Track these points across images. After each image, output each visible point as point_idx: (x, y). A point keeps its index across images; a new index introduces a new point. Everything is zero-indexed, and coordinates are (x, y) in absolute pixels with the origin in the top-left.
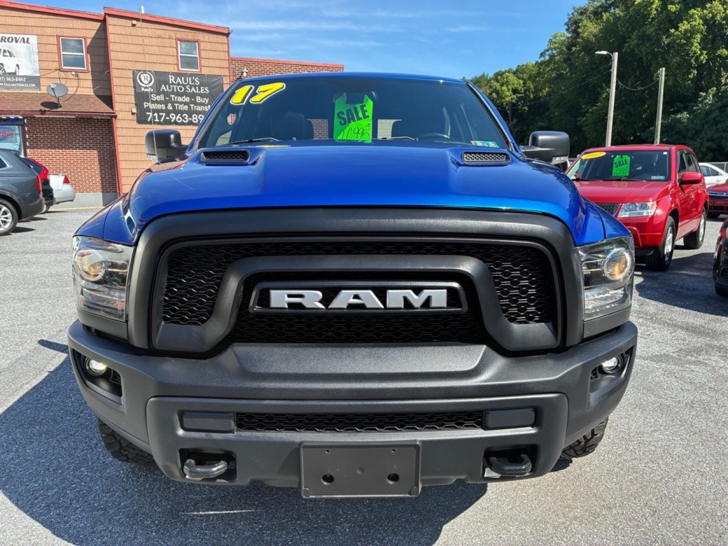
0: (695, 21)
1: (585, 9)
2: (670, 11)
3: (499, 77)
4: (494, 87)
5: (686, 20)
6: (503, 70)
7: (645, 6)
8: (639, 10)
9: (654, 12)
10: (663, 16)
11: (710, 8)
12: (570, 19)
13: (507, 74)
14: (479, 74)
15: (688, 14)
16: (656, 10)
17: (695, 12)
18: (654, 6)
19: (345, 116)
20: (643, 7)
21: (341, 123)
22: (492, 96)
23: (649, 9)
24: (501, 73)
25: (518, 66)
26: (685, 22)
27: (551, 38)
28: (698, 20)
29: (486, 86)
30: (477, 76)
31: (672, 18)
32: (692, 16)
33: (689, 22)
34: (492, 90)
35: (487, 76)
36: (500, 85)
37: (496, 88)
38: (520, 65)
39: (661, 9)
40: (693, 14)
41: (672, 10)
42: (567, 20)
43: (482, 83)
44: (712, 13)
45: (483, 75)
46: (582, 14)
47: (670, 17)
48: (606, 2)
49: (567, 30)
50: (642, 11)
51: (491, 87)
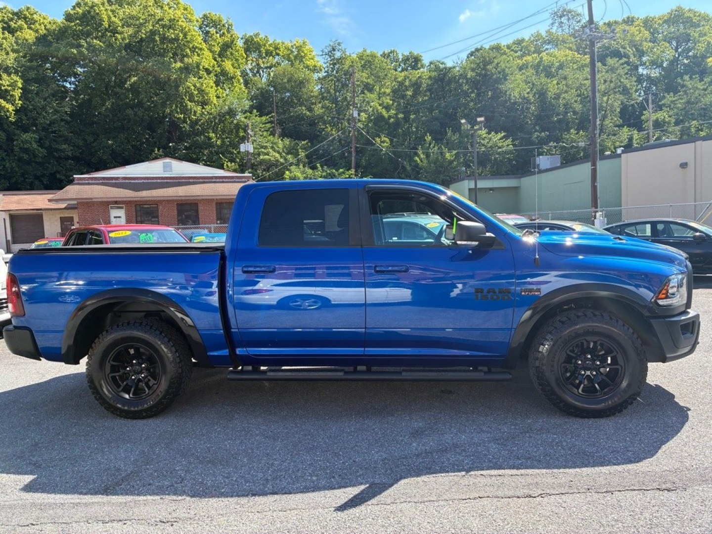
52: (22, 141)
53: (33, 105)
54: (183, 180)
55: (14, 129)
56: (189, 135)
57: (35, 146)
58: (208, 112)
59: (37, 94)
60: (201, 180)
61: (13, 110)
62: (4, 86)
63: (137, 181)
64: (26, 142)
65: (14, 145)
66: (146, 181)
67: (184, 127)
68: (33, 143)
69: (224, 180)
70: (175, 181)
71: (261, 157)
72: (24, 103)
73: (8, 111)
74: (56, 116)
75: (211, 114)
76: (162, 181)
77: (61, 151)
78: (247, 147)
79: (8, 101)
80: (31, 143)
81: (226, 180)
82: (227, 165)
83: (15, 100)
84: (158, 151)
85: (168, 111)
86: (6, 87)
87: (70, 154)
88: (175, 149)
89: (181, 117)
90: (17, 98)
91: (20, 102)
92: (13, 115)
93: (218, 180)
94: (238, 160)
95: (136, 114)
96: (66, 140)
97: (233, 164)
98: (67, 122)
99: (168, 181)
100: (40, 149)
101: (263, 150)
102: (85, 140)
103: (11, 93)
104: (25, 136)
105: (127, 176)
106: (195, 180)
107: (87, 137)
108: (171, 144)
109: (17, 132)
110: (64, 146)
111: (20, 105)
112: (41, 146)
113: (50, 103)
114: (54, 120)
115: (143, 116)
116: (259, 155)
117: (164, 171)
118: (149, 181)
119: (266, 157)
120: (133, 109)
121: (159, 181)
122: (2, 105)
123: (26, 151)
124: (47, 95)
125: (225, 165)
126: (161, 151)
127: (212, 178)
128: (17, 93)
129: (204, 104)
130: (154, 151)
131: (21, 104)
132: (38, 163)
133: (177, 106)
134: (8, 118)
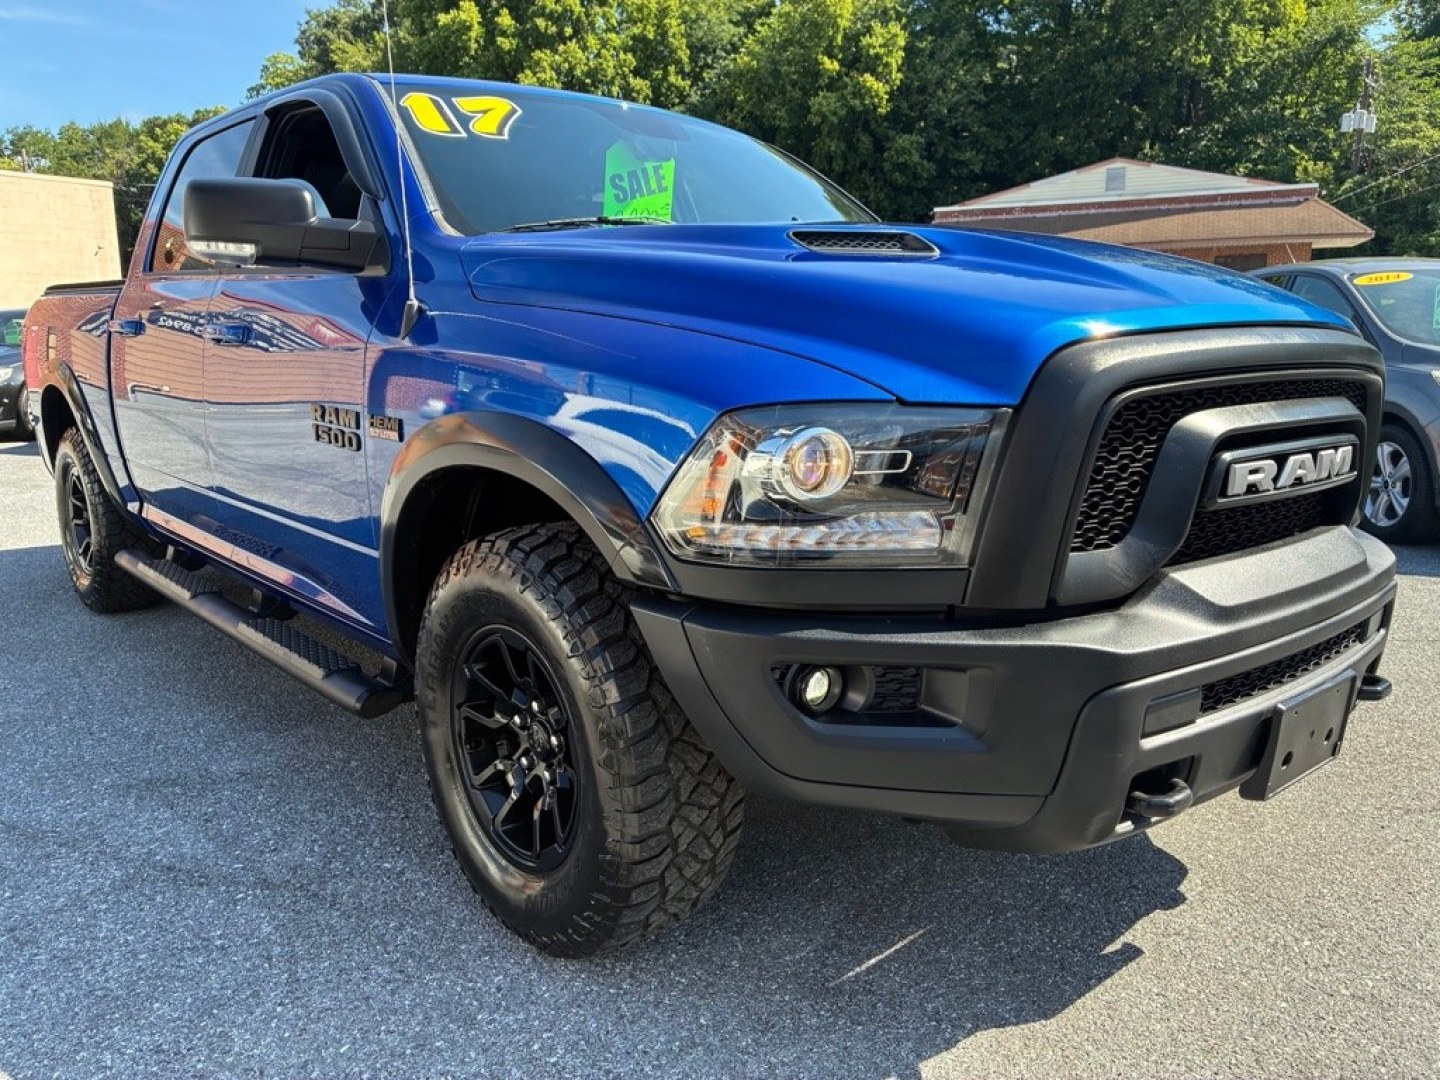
0: (544, 71)
1: (334, 18)
2: (499, 47)
3: (158, 131)
4: (150, 151)
5: (530, 68)
6: (164, 117)
7: (458, 30)
8: (447, 38)
9: (474, 46)
10: (490, 55)
11: (565, 52)
12: (303, 32)
13: (176, 125)
14: (108, 120)
15: (531, 58)
16: (477, 42)
17: (543, 55)
18: (473, 34)
19: (625, 184)
20: (453, 32)
21: (617, 197)
22: (148, 171)
23: (464, 37)
24: (160, 122)
25: (197, 112)
26: (528, 72)
27: (268, 64)
28: (548, 71)
29: (128, 146)
30: (103, 122)
31: (506, 62)
32: (538, 63)
33: (535, 74)
34: (145, 156)
35: (128, 125)
36: (164, 148)
37: (153, 153)
38: (202, 109)
39: (485, 41)
40: (540, 59)
41: (503, 46)
42: (297, 34)
43: (118, 140)
44: (570, 63)
45: (118, 124)
46: (327, 25)
47: (503, 60)
48: (373, 12)
49: (302, 55)
50: (452, 39)
51: (140, 150)
52: (896, 150)
53: (920, 79)
54: (1146, 208)
55: (887, 128)
56: (1224, 105)
57: (916, 158)
58: (1277, 43)
59: (932, 55)
60: (1187, 205)
61: (886, 93)
62: (874, 47)
63: (1048, 214)
64: (903, 151)
65: (884, 160)
66: (1067, 213)
67: (1217, 85)
68: (913, 151)
69: (1244, 202)
70: (1127, 209)
71: (1394, 143)
72: (906, 77)
73: (877, 95)
74: (960, 96)
75: (1286, 46)
76: (1100, 211)
77: (963, 164)
78: (1359, 120)
79: (878, 77)
80: (910, 154)
81: (1250, 202)
82: (1305, 169)
83: (891, 72)
84: (1151, 148)
85: (1177, 52)
86: (878, 50)
87: (977, 169)
88: (1189, 140)
89: (1204, 64)
90: (894, 67)
91: (900, 75)
92: (884, 102)
93: (1228, 203)
94: (1336, 154)
95: (1109, 71)
96: (976, 142)
97: (1321, 164)
98: (979, 105)
99: (1113, 210)
100: (925, 162)
101: (1402, 125)
102: (1010, 139)
103: (885, 59)
104: (903, 141)
105: (1030, 204)
106: (1172, 206)
107: (1014, 132)
108: (1181, 131)
109: (891, 133)
110: (969, 155)
111: (898, 82)
112: (930, 158)
113: (952, 71)
114: (956, 103)
115: (1125, 71)
116: (1388, 137)
117: (1107, 190)
118: (1073, 213)
119: (1409, 141)
120: (1105, 59)
121: (1092, 211)
122: (868, 84)
123: (902, 167)
124: (947, 56)
125: (1299, 168)
126: (1156, 147)
127: (1214, 198)
128: (896, 59)
129: (1270, 23)
130: (1142, 149)
131: (901, 81)
132: (922, 190)
133: (1199, 38)
134: (876, 108)
